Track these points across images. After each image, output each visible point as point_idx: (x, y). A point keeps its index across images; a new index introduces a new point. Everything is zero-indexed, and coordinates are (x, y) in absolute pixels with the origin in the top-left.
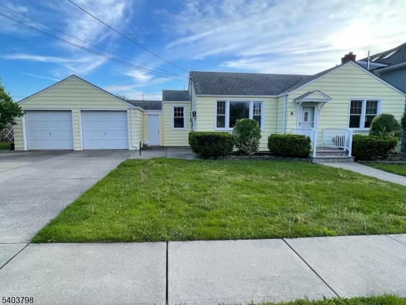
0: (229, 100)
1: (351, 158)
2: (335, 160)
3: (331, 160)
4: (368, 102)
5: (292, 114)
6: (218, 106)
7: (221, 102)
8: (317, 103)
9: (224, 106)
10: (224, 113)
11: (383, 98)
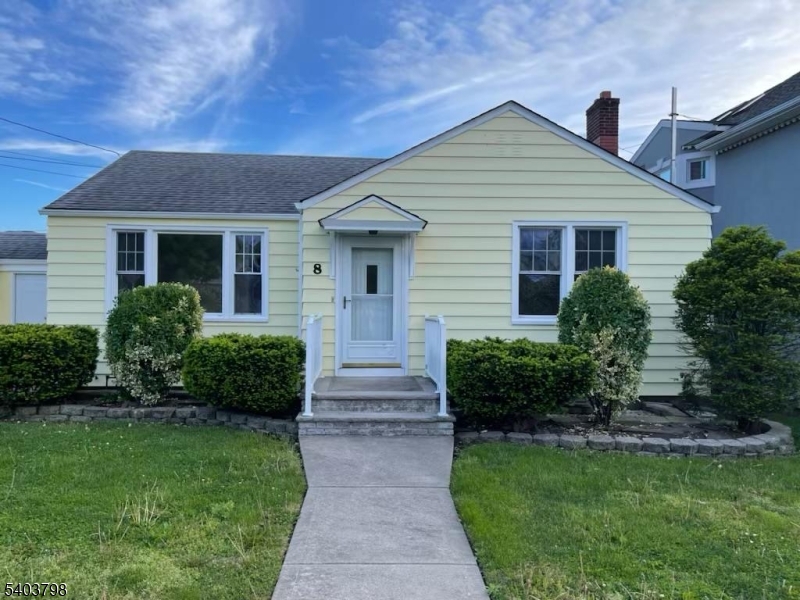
0: (153, 227)
1: (444, 420)
2: (381, 427)
3: (367, 429)
4: (581, 233)
5: (317, 269)
6: (121, 246)
7: (131, 235)
8: (401, 237)
9: (141, 246)
10: (141, 266)
11: (632, 219)
